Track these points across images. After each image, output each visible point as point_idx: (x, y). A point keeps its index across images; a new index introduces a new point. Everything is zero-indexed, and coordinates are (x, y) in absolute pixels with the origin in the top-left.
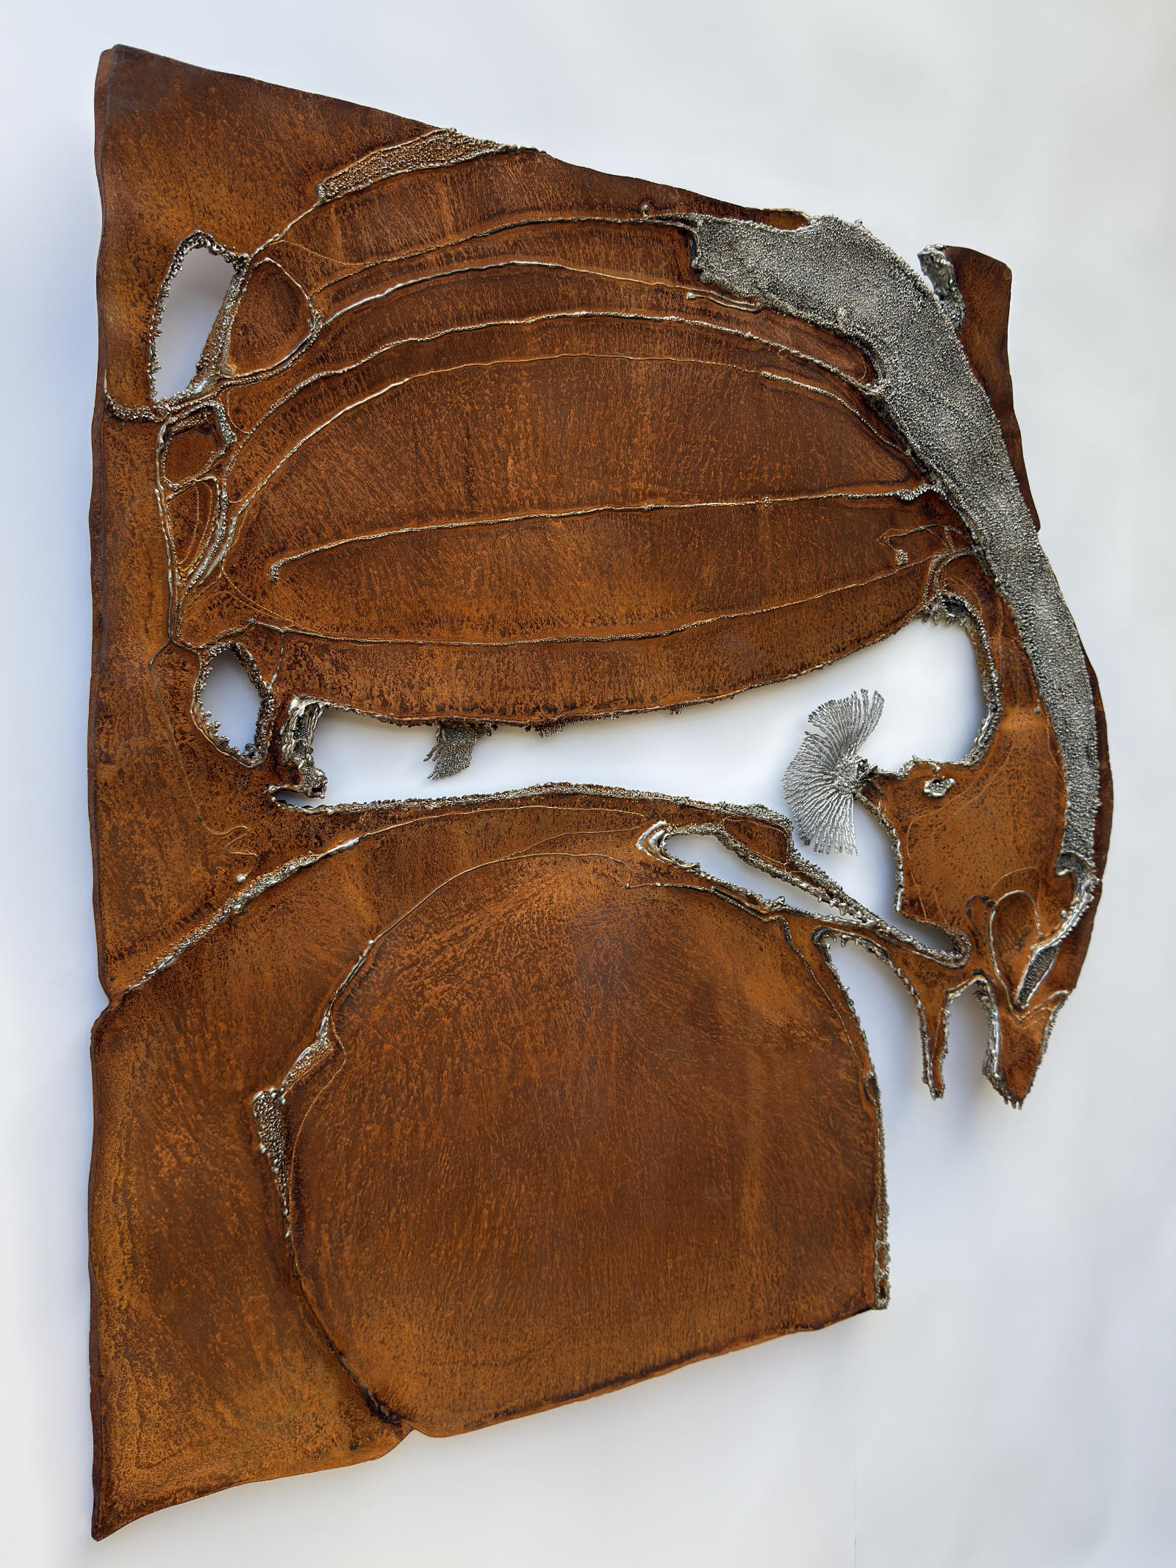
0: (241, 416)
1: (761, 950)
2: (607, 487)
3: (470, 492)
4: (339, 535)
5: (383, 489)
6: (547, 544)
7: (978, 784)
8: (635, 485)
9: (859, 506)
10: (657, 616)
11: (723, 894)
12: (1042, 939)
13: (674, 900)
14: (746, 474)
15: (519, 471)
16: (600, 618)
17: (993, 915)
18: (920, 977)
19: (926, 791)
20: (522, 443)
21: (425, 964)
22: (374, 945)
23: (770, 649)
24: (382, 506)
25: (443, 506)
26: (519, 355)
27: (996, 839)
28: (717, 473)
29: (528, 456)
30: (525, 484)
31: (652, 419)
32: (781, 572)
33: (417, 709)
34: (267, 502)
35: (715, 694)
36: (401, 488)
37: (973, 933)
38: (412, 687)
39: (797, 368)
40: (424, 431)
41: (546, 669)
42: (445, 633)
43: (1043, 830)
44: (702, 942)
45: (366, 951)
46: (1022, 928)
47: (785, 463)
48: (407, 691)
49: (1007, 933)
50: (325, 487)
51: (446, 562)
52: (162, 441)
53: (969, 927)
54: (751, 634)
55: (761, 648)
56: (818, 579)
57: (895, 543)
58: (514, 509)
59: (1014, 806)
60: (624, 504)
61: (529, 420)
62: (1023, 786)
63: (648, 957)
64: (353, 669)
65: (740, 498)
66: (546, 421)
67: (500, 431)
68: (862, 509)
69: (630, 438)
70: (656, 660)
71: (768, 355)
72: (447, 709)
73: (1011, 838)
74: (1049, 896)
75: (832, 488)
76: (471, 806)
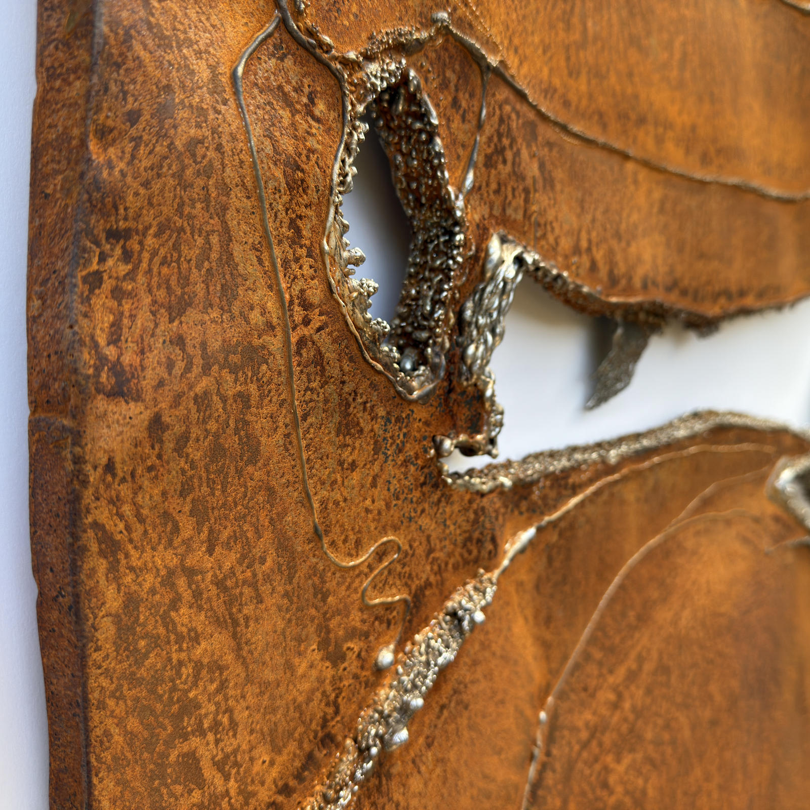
21: (604, 732)
22: (545, 720)
38: (619, 238)
45: (539, 735)
64: (559, 186)
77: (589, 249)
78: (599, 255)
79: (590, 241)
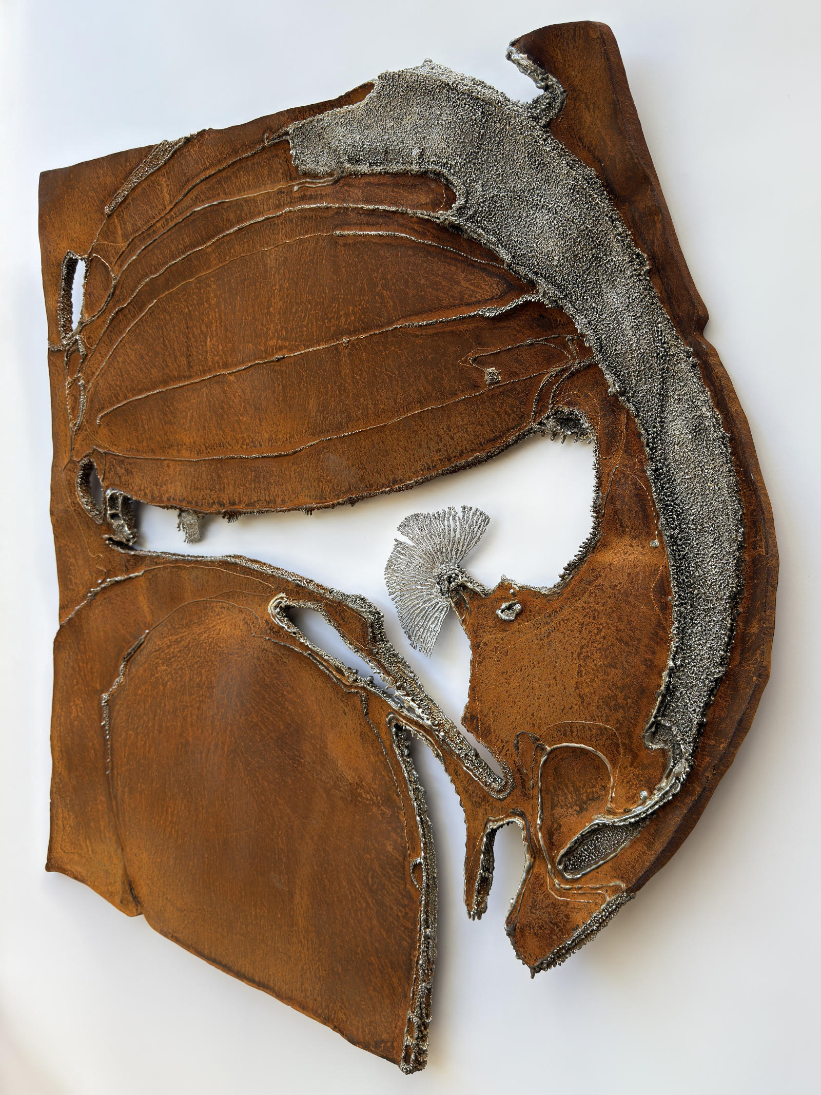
0: (91, 340)
1: (345, 713)
2: (256, 347)
3: (189, 362)
4: (126, 398)
5: (147, 369)
6: (224, 392)
7: (550, 616)
8: (271, 343)
9: (430, 332)
10: (287, 440)
11: (316, 659)
12: (610, 812)
13: (279, 653)
14: (330, 321)
15: (213, 345)
16: (252, 442)
17: (543, 759)
18: (467, 792)
19: (499, 612)
20: (214, 325)
21: (162, 652)
22: (148, 633)
23: (361, 466)
24: (146, 378)
25: (176, 374)
26: (208, 268)
27: (554, 678)
28: (312, 324)
29: (217, 334)
30: (216, 353)
31: (280, 290)
32: (361, 400)
33: (158, 499)
34: (98, 384)
35: (324, 501)
36: (155, 366)
37: (518, 770)
38: (157, 485)
39: (364, 219)
40: (167, 330)
41: (219, 476)
42: (175, 453)
43: (619, 684)
44: (299, 691)
45: (144, 636)
46: (589, 790)
47: (356, 306)
48: (155, 488)
49: (567, 787)
50: (121, 372)
51: (177, 409)
52: (66, 359)
53: (515, 763)
54: (344, 454)
55: (353, 465)
56: (396, 404)
57: (481, 362)
58: (210, 371)
59: (582, 648)
60: (266, 358)
61: (217, 310)
62: (598, 629)
63: (254, 688)
64: (135, 473)
65: (327, 342)
66: (226, 308)
67: (203, 321)
68: (433, 334)
69: (268, 308)
70: (287, 473)
71: (341, 217)
72: (172, 500)
73: (573, 682)
74: (635, 768)
75: (399, 320)
76: (189, 562)
77: (144, 490)
78: (147, 491)
79: (144, 487)
